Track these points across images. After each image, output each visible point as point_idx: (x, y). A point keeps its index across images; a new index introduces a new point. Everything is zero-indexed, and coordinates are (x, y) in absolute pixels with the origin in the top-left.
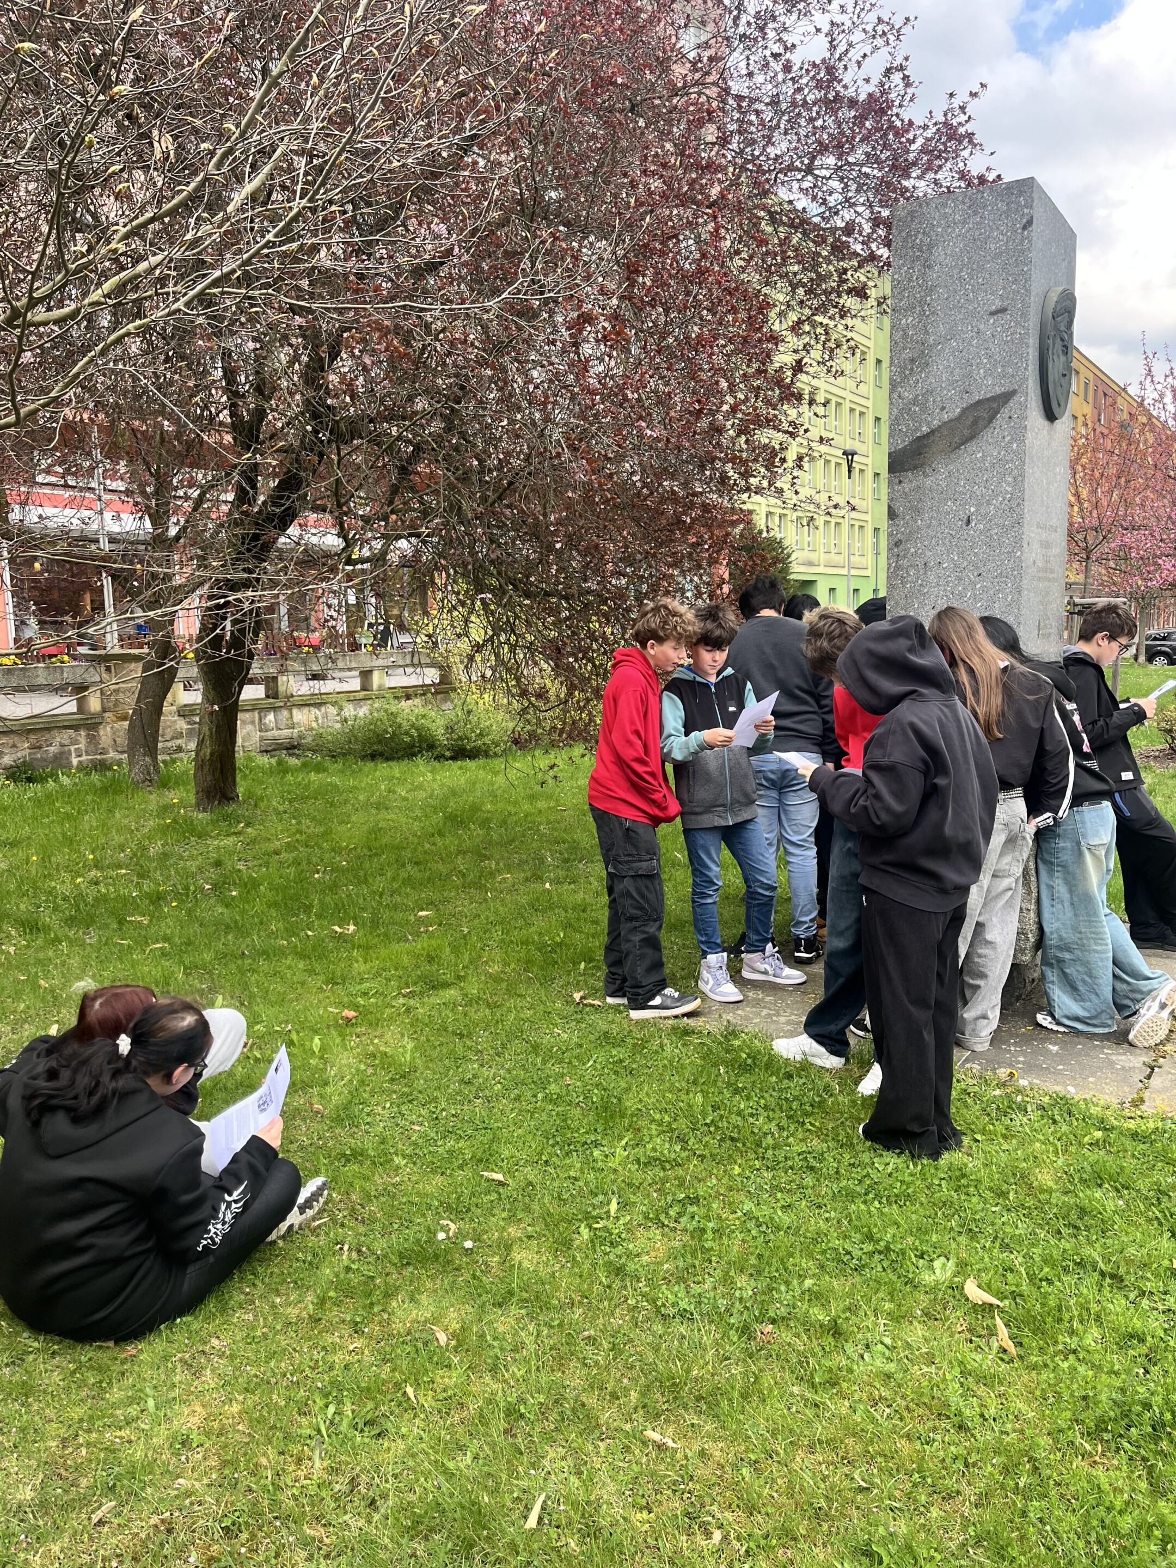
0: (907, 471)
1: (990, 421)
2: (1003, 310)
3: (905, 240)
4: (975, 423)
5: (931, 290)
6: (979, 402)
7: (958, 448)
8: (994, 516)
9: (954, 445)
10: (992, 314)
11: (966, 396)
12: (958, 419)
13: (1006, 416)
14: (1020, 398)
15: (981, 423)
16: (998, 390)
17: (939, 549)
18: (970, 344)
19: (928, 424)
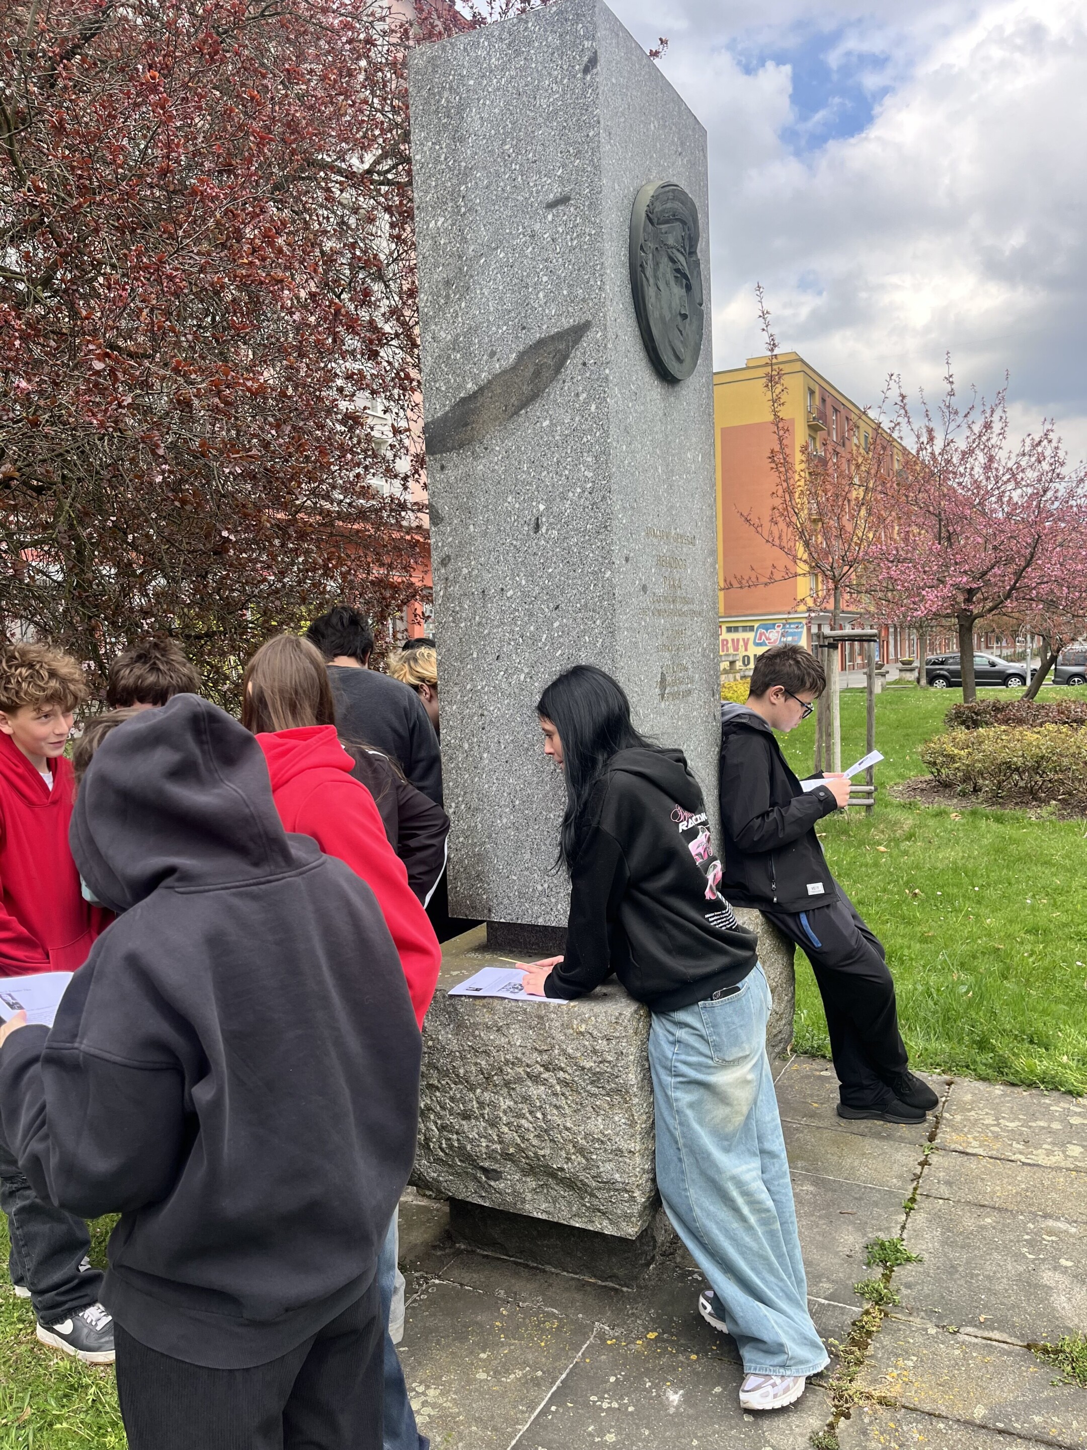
0: (450, 450)
1: (558, 371)
2: (564, 200)
3: (427, 102)
4: (537, 374)
5: (465, 175)
6: (541, 343)
7: (516, 413)
8: (572, 517)
9: (511, 410)
10: (551, 206)
11: (522, 334)
12: (514, 368)
13: (578, 361)
14: (594, 334)
15: (546, 374)
16: (567, 323)
17: (502, 568)
18: (523, 255)
19: (475, 378)
